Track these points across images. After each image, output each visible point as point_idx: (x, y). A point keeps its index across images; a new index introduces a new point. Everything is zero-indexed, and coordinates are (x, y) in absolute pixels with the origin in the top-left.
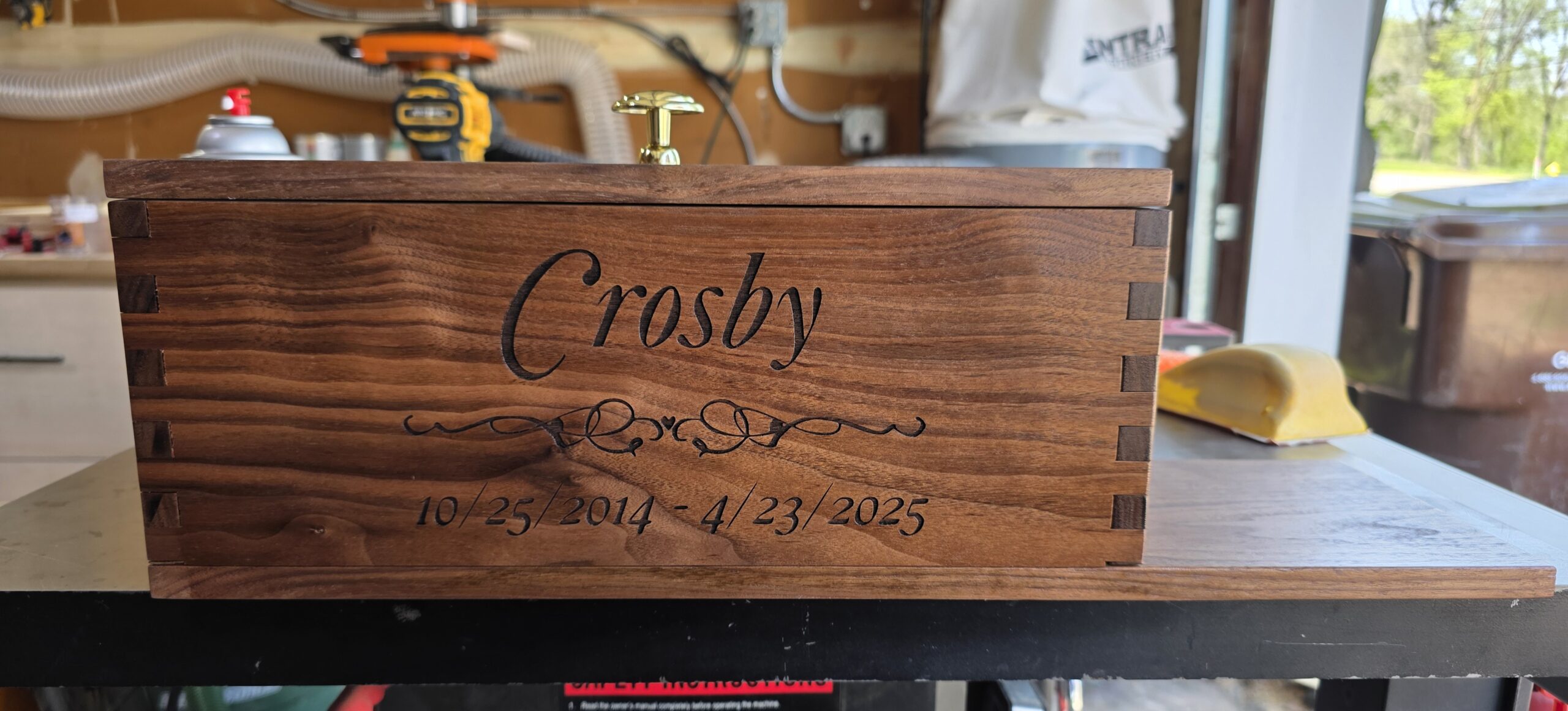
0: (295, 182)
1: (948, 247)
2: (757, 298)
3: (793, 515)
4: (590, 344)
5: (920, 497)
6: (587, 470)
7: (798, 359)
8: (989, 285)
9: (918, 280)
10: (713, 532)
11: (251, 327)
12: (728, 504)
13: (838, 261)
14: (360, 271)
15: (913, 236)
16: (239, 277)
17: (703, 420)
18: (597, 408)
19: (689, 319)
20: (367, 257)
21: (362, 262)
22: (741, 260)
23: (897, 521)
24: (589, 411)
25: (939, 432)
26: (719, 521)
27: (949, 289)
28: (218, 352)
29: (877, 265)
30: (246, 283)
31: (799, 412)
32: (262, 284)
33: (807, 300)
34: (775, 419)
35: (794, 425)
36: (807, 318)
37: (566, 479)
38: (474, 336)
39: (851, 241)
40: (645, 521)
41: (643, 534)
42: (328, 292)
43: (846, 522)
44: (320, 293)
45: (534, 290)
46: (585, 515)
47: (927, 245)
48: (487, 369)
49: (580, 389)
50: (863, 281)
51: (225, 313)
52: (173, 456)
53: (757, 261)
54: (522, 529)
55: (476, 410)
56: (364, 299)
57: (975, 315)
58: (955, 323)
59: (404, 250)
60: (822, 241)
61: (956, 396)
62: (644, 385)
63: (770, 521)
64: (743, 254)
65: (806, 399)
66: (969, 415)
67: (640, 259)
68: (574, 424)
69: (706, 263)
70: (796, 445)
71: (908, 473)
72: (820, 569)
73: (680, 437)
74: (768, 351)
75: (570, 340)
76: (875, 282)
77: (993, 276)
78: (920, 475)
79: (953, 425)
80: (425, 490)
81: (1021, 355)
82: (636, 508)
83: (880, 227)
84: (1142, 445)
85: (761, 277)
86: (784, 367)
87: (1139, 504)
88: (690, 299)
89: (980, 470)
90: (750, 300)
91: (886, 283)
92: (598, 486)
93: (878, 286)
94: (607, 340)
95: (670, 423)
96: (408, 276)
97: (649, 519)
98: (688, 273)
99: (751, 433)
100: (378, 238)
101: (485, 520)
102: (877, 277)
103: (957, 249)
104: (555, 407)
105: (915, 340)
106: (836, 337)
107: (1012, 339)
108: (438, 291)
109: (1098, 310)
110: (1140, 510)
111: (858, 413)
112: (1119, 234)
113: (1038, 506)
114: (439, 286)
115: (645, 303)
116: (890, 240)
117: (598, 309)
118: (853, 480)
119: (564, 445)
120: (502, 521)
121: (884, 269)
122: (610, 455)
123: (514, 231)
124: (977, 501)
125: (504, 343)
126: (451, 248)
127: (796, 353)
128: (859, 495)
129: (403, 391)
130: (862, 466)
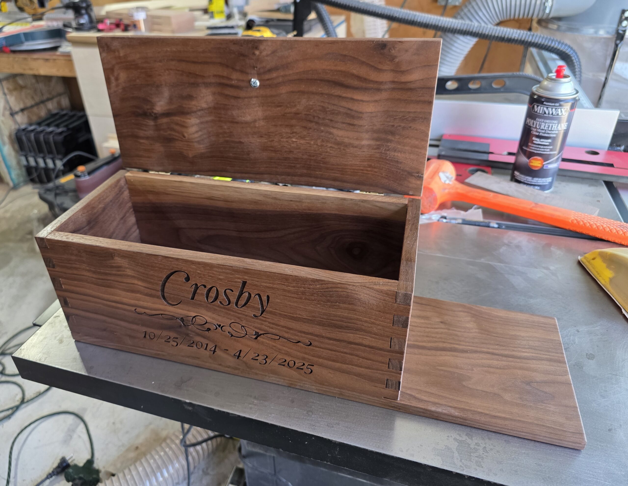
1: (317, 291)
2: (246, 295)
3: (265, 359)
4: (189, 299)
5: (310, 364)
6: (194, 334)
7: (262, 315)
8: (335, 305)
9: (306, 299)
10: (238, 358)
11: (84, 277)
12: (242, 352)
13: (275, 288)
14: (113, 267)
15: (304, 286)
16: (77, 263)
17: (230, 327)
18: (194, 317)
19: (222, 296)
21: (113, 264)
22: (240, 282)
23: (302, 369)
24: (192, 318)
25: (316, 347)
26: (239, 356)
27: (319, 304)
28: (76, 282)
29: (289, 291)
30: (80, 265)
31: (265, 331)
32: (84, 266)
33: (264, 298)
34: (256, 331)
35: (263, 334)
36: (265, 303)
37: (187, 335)
38: (151, 290)
39: (279, 282)
40: (214, 351)
41: (214, 354)
42: (104, 271)
43: (284, 365)
44: (102, 271)
45: (168, 280)
46: (195, 345)
47: (309, 289)
48: (156, 300)
49: (188, 311)
50: (285, 296)
51: (75, 272)
52: (70, 307)
53: (244, 283)
54: (176, 345)
55: (156, 311)
56: (116, 275)
57: (329, 314)
58: (322, 315)
59: (125, 263)
60: (268, 281)
61: (323, 337)
62: (210, 314)
63: (257, 360)
64: (239, 280)
65: (266, 328)
66: (329, 344)
67: (203, 277)
68: (188, 320)
69: (226, 281)
70: (264, 340)
71: (306, 356)
72: (276, 376)
73: (223, 330)
74: (251, 311)
75: (182, 297)
76: (289, 297)
77: (336, 303)
78: (310, 357)
79: (322, 346)
80: (144, 329)
81: (348, 329)
82: (211, 346)
83: (290, 280)
84: (398, 366)
85: (247, 288)
86: (257, 317)
87: (398, 383)
88: (221, 291)
89: (334, 361)
90: (243, 295)
91: (293, 298)
92: (197, 339)
93: (290, 298)
94: (195, 299)
95: (219, 326)
96: (128, 270)
97: (216, 350)
98: (220, 283)
99: (247, 334)
100: (116, 258)
101: (164, 340)
102: (290, 295)
103: (321, 292)
104: (181, 315)
105: (307, 317)
106: (276, 311)
107: (345, 324)
108: (137, 276)
109: (380, 321)
110: (398, 385)
111: (286, 335)
112: (389, 298)
113: (356, 376)
114: (138, 275)
115: (206, 290)
116: (295, 285)
117: (190, 289)
118: (286, 354)
119: (185, 326)
120: (169, 342)
121: (292, 293)
122: (201, 331)
123: (159, 263)
124: (332, 369)
125: (161, 294)
126: (140, 264)
127: (262, 313)
128: (288, 359)
129: (133, 302)
130: (289, 351)
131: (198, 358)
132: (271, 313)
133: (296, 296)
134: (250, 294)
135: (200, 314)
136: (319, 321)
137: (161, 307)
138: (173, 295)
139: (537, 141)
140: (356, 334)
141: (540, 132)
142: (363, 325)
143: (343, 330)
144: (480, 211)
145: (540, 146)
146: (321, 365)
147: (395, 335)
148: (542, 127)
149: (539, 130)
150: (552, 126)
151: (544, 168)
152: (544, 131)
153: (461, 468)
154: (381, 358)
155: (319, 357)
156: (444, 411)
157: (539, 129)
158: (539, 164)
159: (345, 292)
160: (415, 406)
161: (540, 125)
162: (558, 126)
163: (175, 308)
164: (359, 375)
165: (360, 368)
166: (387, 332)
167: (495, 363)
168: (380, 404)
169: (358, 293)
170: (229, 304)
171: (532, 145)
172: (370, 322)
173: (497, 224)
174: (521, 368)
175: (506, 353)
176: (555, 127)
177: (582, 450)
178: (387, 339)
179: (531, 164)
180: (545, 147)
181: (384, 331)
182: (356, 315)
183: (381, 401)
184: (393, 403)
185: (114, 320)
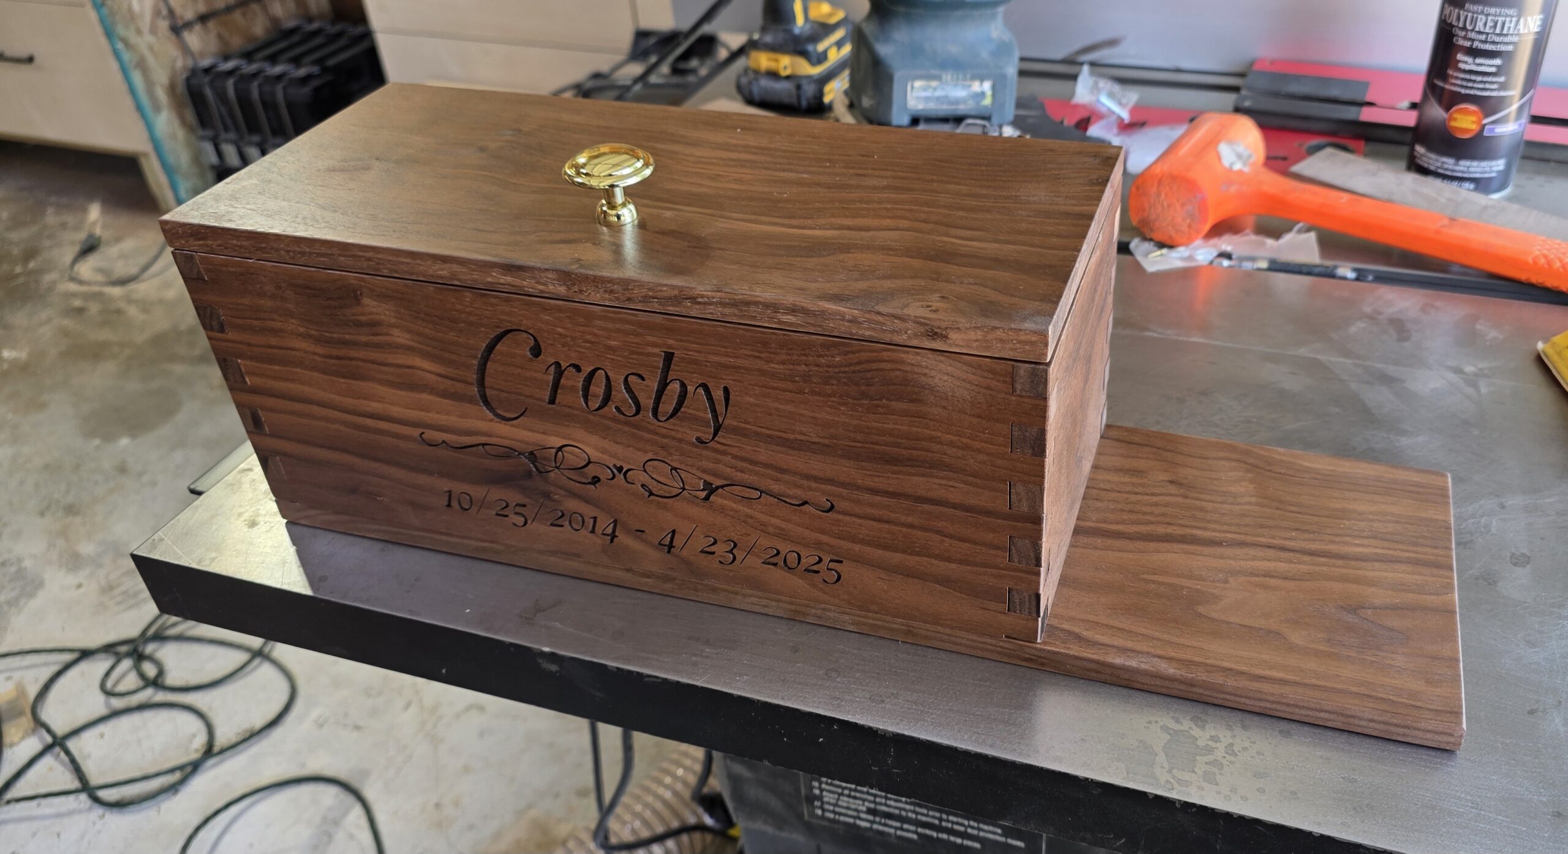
0: (295, 252)
1: (836, 371)
2: (675, 387)
3: (731, 552)
4: (545, 402)
5: (835, 558)
6: (562, 492)
7: (716, 439)
8: (878, 406)
9: (813, 393)
10: (669, 552)
11: (294, 353)
12: (676, 536)
13: (740, 367)
14: (360, 324)
15: (804, 358)
17: (645, 471)
18: (560, 449)
19: (620, 393)
20: (362, 314)
21: (360, 318)
22: (658, 356)
23: (817, 572)
24: (554, 451)
25: (845, 514)
26: (671, 546)
27: (843, 404)
28: (277, 368)
29: (773, 375)
31: (725, 479)
32: (293, 324)
33: (718, 394)
34: (705, 480)
35: (722, 487)
36: (720, 408)
37: (547, 495)
38: (457, 384)
39: (748, 352)
40: (613, 536)
41: (614, 544)
43: (775, 565)
45: (492, 355)
46: (567, 523)
47: (818, 366)
48: (470, 408)
49: (544, 433)
50: (766, 387)
51: (274, 341)
52: (268, 433)
53: (669, 357)
54: (522, 524)
55: (470, 436)
57: (868, 428)
58: (851, 431)
59: (388, 313)
60: (724, 350)
61: (858, 488)
62: (594, 439)
63: (713, 553)
64: (656, 350)
65: (728, 470)
66: (871, 505)
67: (572, 343)
68: (545, 459)
69: (626, 354)
70: (725, 502)
71: (825, 538)
72: (760, 594)
73: (629, 480)
74: (691, 429)
75: (528, 397)
76: (775, 388)
77: (881, 399)
78: (834, 542)
79: (857, 510)
80: (446, 485)
81: (912, 466)
82: (605, 524)
83: (773, 345)
84: (1032, 555)
85: (675, 370)
86: (706, 443)
87: (1033, 598)
88: (618, 379)
89: (886, 547)
90: (669, 388)
91: (784, 390)
92: (572, 504)
93: (778, 392)
94: (557, 401)
95: (620, 469)
96: (395, 332)
97: (617, 534)
98: (612, 359)
99: (686, 487)
100: (366, 301)
101: (495, 512)
102: (775, 385)
103: (845, 372)
104: (527, 443)
105: (817, 440)
106: (748, 426)
107: (904, 452)
108: (421, 346)
109: (981, 441)
110: (1034, 603)
111: (776, 487)
112: (998, 381)
113: (938, 583)
114: (421, 343)
115: (583, 376)
116: (784, 357)
117: (545, 377)
118: (778, 536)
119: (540, 472)
120: (506, 516)
121: (781, 379)
122: (577, 484)
123: (468, 310)
124: (885, 569)
125: (479, 391)
126: (422, 315)
127: (715, 434)
128: (784, 548)
129: (414, 414)
130: (784, 526)
131: (577, 555)
132: (735, 431)
133: (789, 385)
134: (683, 386)
135: (570, 439)
136: (846, 448)
137: (481, 425)
138: (506, 395)
139: (1466, 62)
140: (932, 476)
141: (1473, 40)
142: (945, 454)
143: (901, 468)
144: (1312, 236)
145: (1473, 77)
146: (858, 560)
147: (1018, 474)
148: (1480, 26)
149: (1472, 35)
150: (1504, 24)
151: (1486, 134)
152: (1483, 37)
153: (1169, 786)
154: (992, 535)
155: (853, 539)
156: (1143, 666)
157: (1472, 30)
158: (1473, 122)
159: (899, 370)
160: (1077, 654)
161: (1474, 21)
162: (1518, 23)
163: (512, 426)
164: (946, 581)
165: (947, 563)
166: (1000, 468)
167: (1285, 568)
168: (999, 653)
169: (927, 371)
170: (638, 412)
171: (1456, 74)
172: (960, 444)
173: (1355, 270)
174: (1344, 579)
175: (1314, 547)
176: (1510, 25)
177: (1458, 752)
178: (1002, 486)
179: (1453, 124)
180: (1485, 79)
181: (992, 465)
182: (927, 429)
183: (1001, 647)
184: (1027, 650)
185: (374, 465)
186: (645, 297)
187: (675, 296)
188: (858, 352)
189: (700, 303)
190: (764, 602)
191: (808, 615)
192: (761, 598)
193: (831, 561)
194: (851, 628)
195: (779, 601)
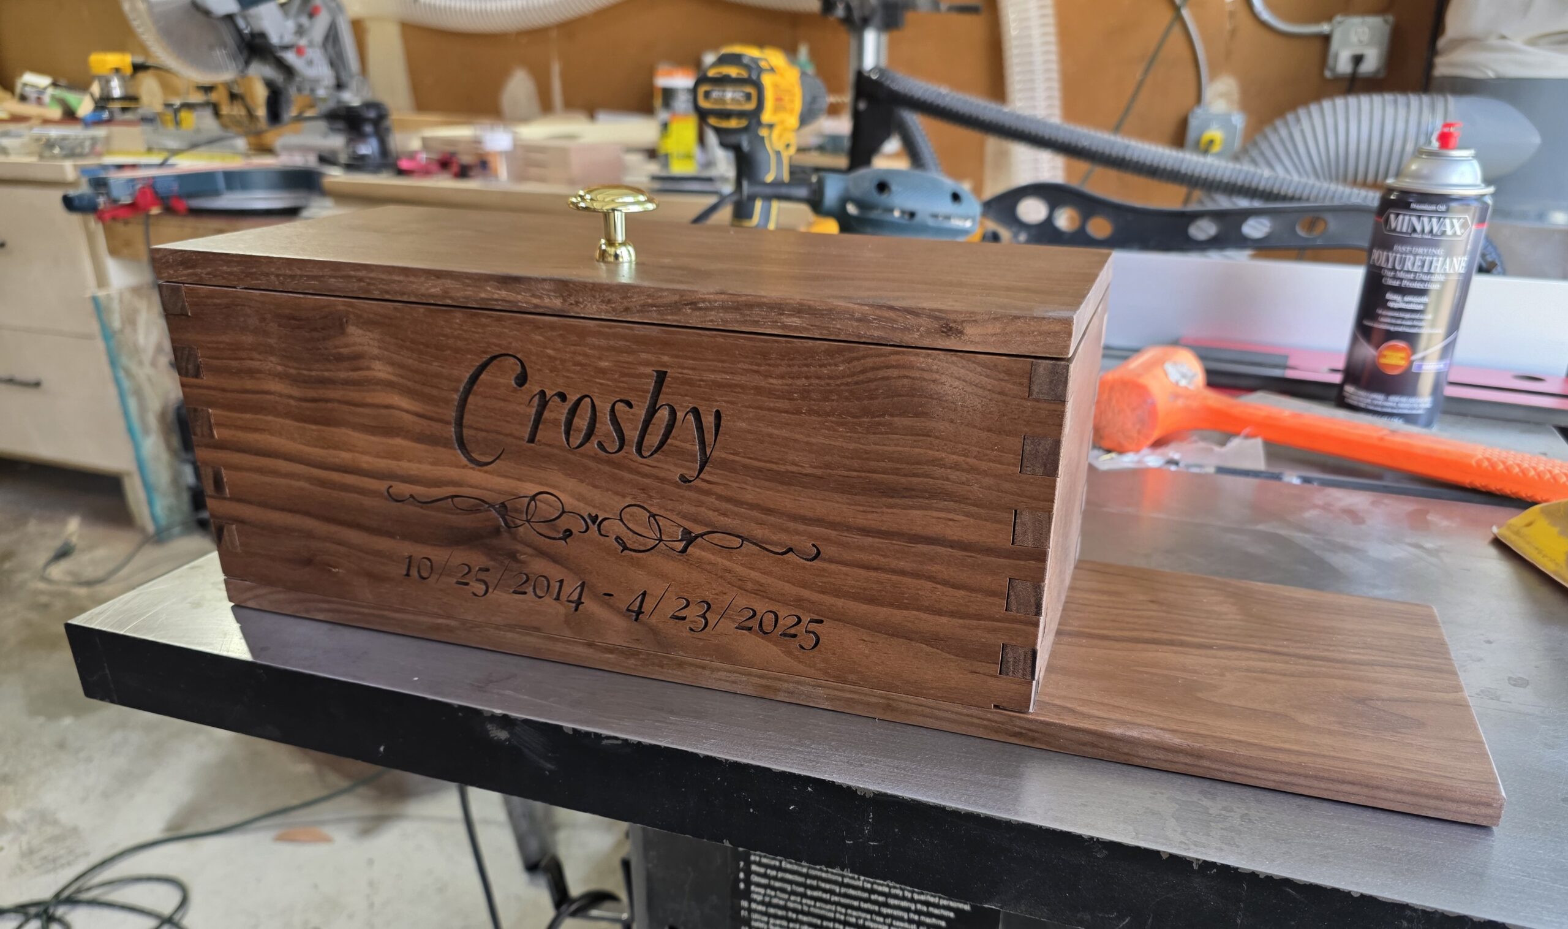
0: (285, 276)
1: (838, 382)
2: (664, 414)
3: (704, 616)
4: (524, 440)
5: (816, 617)
6: (529, 550)
7: (701, 476)
8: (879, 424)
9: (810, 412)
10: (636, 620)
11: (268, 397)
12: (647, 599)
13: (736, 386)
14: (340, 358)
15: (805, 369)
16: (255, 355)
17: (621, 520)
18: (533, 498)
19: (605, 426)
20: (346, 346)
21: (342, 350)
22: (647, 376)
23: (794, 636)
24: (527, 500)
25: (831, 561)
26: (639, 612)
27: (842, 424)
28: (248, 416)
29: (771, 393)
30: (260, 360)
31: (706, 525)
32: (271, 362)
33: (709, 420)
34: (685, 529)
35: (702, 535)
36: (709, 437)
37: (513, 556)
38: (432, 423)
39: (746, 366)
40: (579, 602)
41: (578, 612)
42: (319, 373)
43: (750, 629)
44: (313, 373)
45: (475, 387)
46: (531, 589)
47: (819, 378)
48: (443, 453)
49: (518, 479)
50: (760, 408)
51: (249, 384)
52: (228, 496)
53: (661, 377)
54: (483, 593)
55: (439, 487)
56: (346, 383)
57: (866, 452)
58: (847, 458)
59: (371, 342)
60: (720, 365)
61: (849, 528)
62: (571, 484)
63: (684, 618)
64: (649, 370)
65: (710, 513)
66: (861, 548)
67: (560, 367)
68: (516, 510)
69: (616, 376)
70: (703, 553)
71: (806, 593)
72: (728, 667)
73: (603, 532)
74: (675, 465)
75: (507, 435)
76: (770, 409)
77: (883, 415)
78: (815, 597)
79: (847, 556)
80: (407, 548)
81: (911, 497)
82: (571, 588)
83: (774, 356)
84: (1032, 600)
85: (667, 394)
86: (690, 481)
87: (1029, 656)
88: (604, 408)
89: (872, 601)
90: (657, 415)
91: (781, 411)
92: (539, 566)
93: (773, 413)
94: (537, 439)
95: (594, 519)
96: (377, 365)
97: (583, 600)
98: (601, 384)
99: (664, 538)
100: (351, 329)
101: (455, 580)
102: (772, 405)
103: (847, 384)
104: (500, 493)
105: (809, 471)
106: (737, 458)
107: (903, 480)
108: (401, 381)
109: (990, 461)
110: (1029, 662)
111: (759, 532)
112: (1014, 383)
113: (926, 642)
114: (402, 376)
115: (568, 405)
116: (783, 369)
117: (528, 410)
118: (755, 592)
119: (509, 527)
120: (467, 584)
121: (779, 397)
122: (547, 540)
123: (456, 333)
124: (869, 628)
125: (455, 432)
126: (408, 344)
127: (701, 471)
128: (761, 607)
129: (383, 464)
130: (763, 581)
131: (538, 628)
132: (724, 464)
133: (786, 405)
134: (673, 412)
135: (546, 483)
136: (841, 479)
137: (453, 473)
138: (484, 434)
139: (1395, 301)
140: (931, 508)
141: (1401, 279)
142: (948, 479)
143: (898, 501)
144: (1258, 441)
145: (1402, 315)
146: (841, 618)
147: (1025, 500)
148: (1408, 265)
149: (1401, 275)
150: (1431, 263)
151: (1414, 370)
152: (1412, 276)
154: (990, 579)
155: (837, 593)
156: (1145, 736)
157: (1400, 271)
158: (1402, 359)
159: (907, 377)
160: (1072, 725)
161: (1403, 261)
162: (1444, 262)
163: (486, 472)
164: (934, 640)
165: (937, 617)
166: (1006, 493)
167: (1280, 666)
168: (985, 727)
169: (938, 377)
170: (621, 448)
171: (1385, 313)
172: (965, 466)
173: (1301, 477)
174: (1342, 677)
175: (1308, 652)
176: (1438, 265)
177: (1494, 828)
178: (1006, 515)
179: (1384, 361)
180: (1414, 316)
181: (998, 491)
182: (930, 449)
183: (989, 720)
184: (1018, 722)
185: (333, 529)
186: (643, 306)
187: (676, 303)
188: (864, 357)
189: (700, 309)
190: (733, 677)
191: (779, 690)
192: (730, 672)
193: (811, 621)
194: (826, 705)
195: (750, 674)
